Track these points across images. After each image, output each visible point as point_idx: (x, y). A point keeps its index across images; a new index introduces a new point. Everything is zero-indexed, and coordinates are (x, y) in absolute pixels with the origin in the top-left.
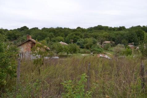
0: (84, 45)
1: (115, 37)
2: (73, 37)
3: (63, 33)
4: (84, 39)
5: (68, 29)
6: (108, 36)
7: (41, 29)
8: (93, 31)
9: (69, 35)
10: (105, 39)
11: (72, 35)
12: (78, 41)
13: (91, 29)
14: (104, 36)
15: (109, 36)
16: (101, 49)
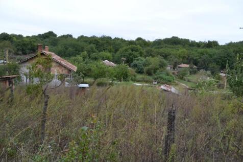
0: (143, 67)
1: (198, 57)
2: (127, 53)
3: (112, 46)
4: (145, 58)
5: (122, 40)
6: (187, 57)
7: (76, 38)
8: (162, 46)
9: (120, 49)
10: (181, 59)
11: (126, 50)
12: (135, 62)
13: (159, 43)
14: (180, 56)
15: (189, 56)
16: (171, 76)
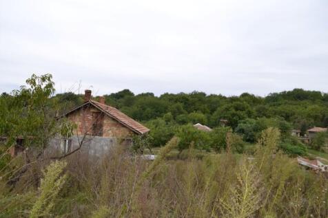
0: (254, 133)
2: (228, 114)
3: (206, 105)
4: (256, 119)
5: (220, 97)
6: (321, 116)
7: (159, 96)
8: (280, 102)
9: (219, 108)
10: (312, 121)
11: (227, 109)
12: (241, 125)
13: (274, 98)
14: (309, 116)
15: (324, 116)
16: (300, 145)
